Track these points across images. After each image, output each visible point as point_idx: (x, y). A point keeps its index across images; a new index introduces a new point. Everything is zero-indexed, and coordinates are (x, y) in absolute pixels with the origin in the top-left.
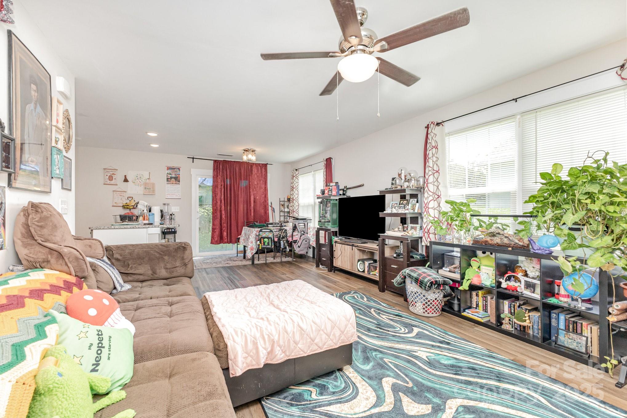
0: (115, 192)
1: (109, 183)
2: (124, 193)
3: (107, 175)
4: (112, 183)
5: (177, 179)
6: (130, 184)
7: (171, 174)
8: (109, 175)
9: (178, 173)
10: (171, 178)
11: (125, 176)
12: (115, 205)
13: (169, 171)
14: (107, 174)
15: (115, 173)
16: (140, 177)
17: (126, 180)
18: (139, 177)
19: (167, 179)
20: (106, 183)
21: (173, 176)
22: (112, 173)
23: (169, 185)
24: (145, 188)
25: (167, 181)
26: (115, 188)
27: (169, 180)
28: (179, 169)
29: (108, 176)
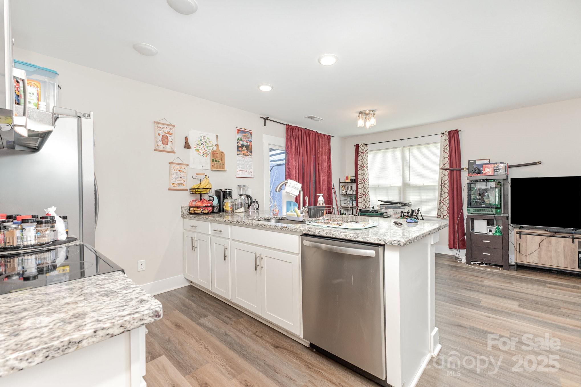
0: (172, 165)
1: (162, 149)
2: (185, 167)
3: (159, 135)
4: (169, 150)
5: (248, 148)
6: (192, 152)
7: (241, 140)
8: (162, 134)
9: (250, 140)
10: (243, 146)
11: (186, 138)
12: (172, 187)
13: (240, 136)
14: (159, 132)
15: (171, 132)
16: (206, 142)
17: (187, 146)
18: (203, 141)
19: (238, 147)
20: (158, 148)
21: (245, 143)
22: (166, 130)
23: (240, 157)
24: (213, 160)
25: (238, 150)
26: (171, 157)
27: (240, 149)
28: (251, 133)
29: (161, 136)
